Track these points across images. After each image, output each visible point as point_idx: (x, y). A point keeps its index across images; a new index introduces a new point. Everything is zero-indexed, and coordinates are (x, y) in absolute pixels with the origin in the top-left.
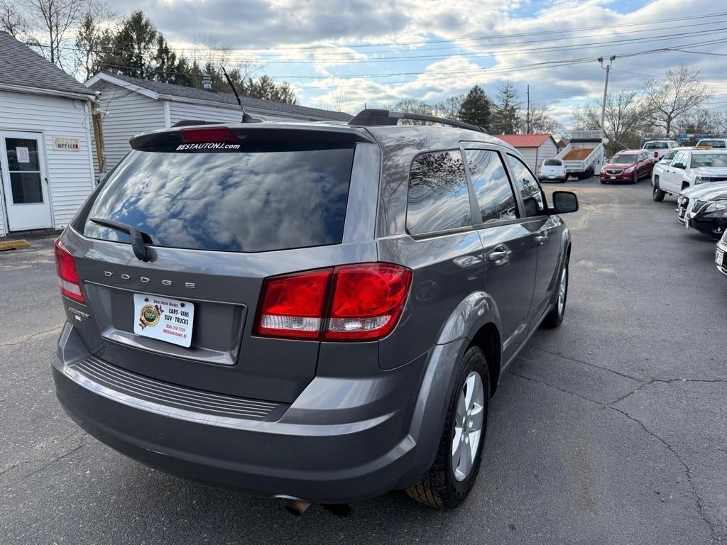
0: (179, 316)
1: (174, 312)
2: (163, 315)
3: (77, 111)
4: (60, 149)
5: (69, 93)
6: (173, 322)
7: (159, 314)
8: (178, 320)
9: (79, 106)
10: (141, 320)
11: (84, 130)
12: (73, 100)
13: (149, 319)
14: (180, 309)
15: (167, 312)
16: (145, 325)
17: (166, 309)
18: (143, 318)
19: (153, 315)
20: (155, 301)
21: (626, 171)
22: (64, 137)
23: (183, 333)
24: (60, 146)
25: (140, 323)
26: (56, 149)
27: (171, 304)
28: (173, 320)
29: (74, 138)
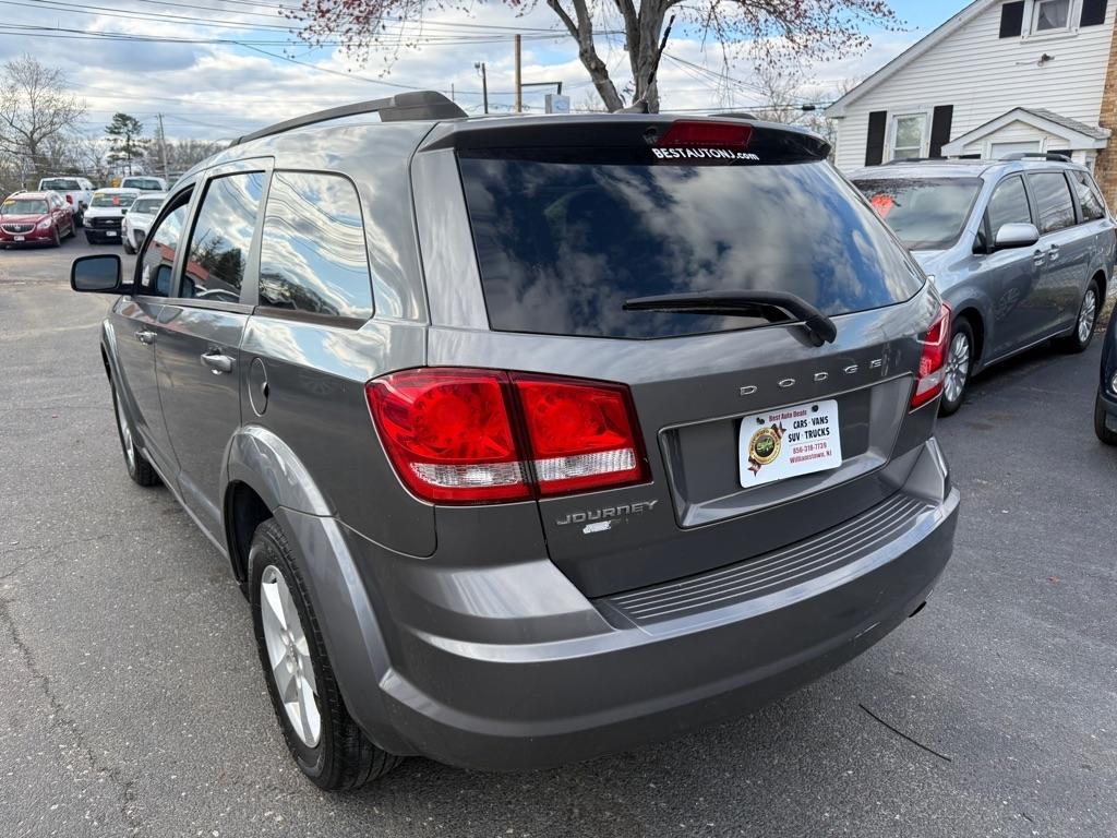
0: (811, 427)
1: (801, 424)
2: (785, 436)
6: (804, 441)
7: (780, 437)
8: (810, 434)
10: (751, 460)
13: (764, 452)
14: (810, 416)
15: (791, 430)
16: (759, 466)
17: (788, 424)
18: (755, 455)
19: (771, 443)
20: (771, 419)
21: (39, 227)
23: (824, 450)
25: (750, 465)
27: (796, 414)
28: (803, 438)
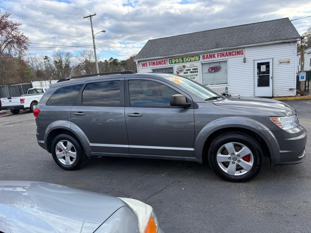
3: (291, 47)
4: (280, 64)
5: (287, 40)
9: (292, 44)
11: (294, 54)
12: (289, 42)
22: (283, 59)
24: (280, 63)
26: (279, 64)
29: (288, 59)
